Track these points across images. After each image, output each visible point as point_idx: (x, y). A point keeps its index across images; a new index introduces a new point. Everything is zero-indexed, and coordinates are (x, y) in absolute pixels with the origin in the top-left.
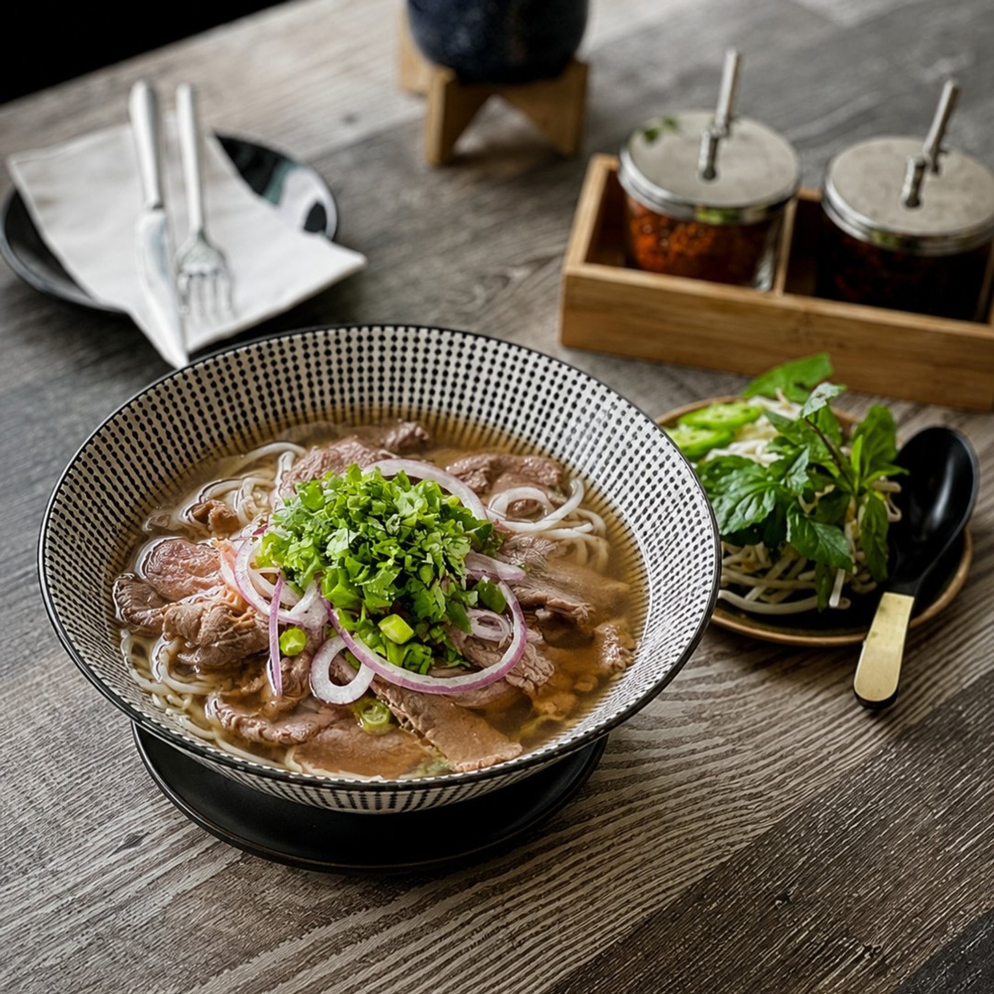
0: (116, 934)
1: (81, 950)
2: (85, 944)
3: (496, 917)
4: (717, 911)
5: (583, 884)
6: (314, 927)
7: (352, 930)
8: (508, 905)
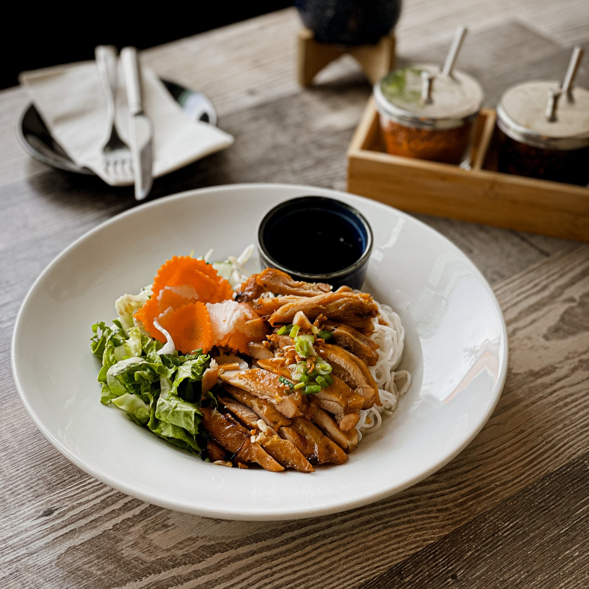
0: (27, 569)
1: (4, 578)
2: (7, 574)
3: (266, 577)
4: (410, 583)
5: (325, 559)
6: (150, 574)
7: (174, 577)
8: (275, 569)
